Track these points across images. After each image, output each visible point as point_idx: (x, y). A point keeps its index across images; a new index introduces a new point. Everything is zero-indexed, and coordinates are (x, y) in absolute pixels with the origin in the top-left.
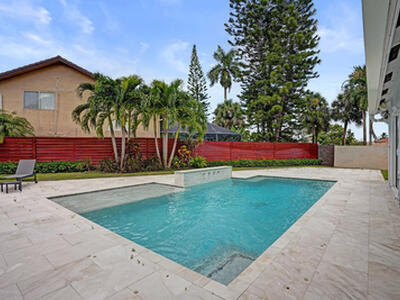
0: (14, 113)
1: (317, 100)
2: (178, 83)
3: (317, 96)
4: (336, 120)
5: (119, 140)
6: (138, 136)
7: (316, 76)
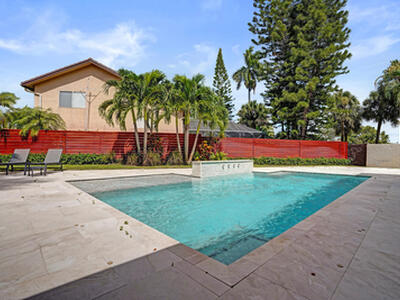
0: (49, 109)
1: (346, 98)
2: (199, 78)
3: (347, 94)
4: (368, 119)
5: (141, 135)
6: (159, 131)
7: (345, 71)
